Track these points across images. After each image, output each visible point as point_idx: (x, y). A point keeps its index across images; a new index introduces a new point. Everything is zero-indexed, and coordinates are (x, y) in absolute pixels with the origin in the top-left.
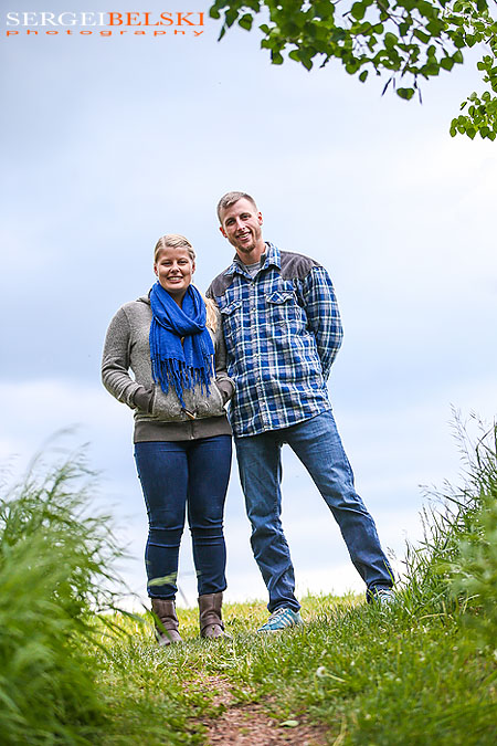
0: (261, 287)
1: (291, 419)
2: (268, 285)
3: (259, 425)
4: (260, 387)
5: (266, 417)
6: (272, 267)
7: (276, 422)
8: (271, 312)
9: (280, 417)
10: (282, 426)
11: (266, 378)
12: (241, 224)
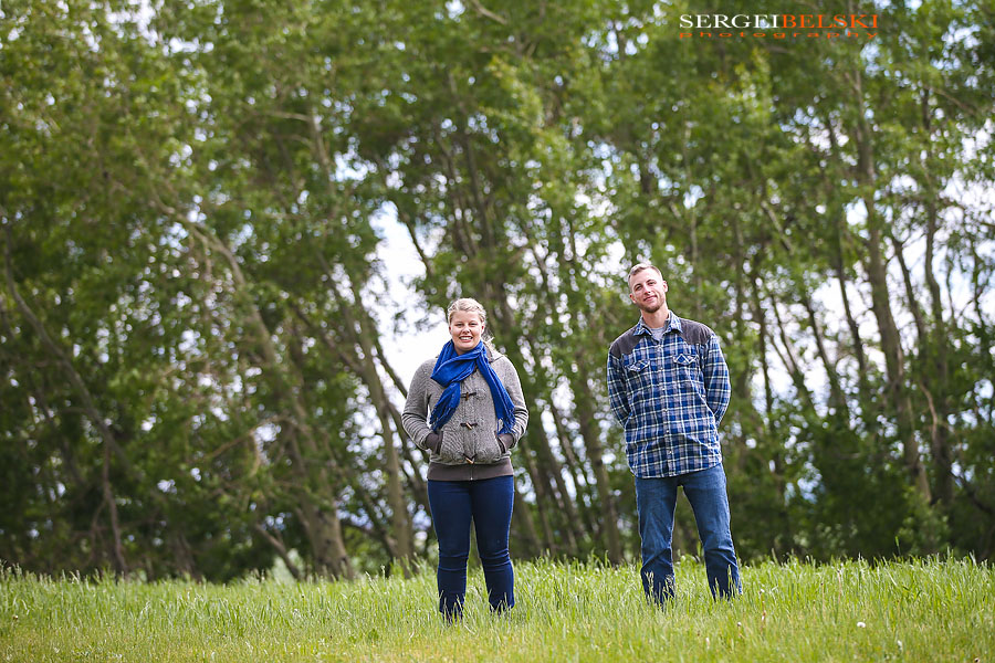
0: (667, 349)
1: (692, 466)
2: (673, 347)
3: (666, 469)
4: (668, 438)
5: (672, 464)
6: (675, 331)
7: (678, 468)
8: (675, 372)
9: (682, 463)
10: (683, 472)
11: (674, 431)
12: (648, 289)
